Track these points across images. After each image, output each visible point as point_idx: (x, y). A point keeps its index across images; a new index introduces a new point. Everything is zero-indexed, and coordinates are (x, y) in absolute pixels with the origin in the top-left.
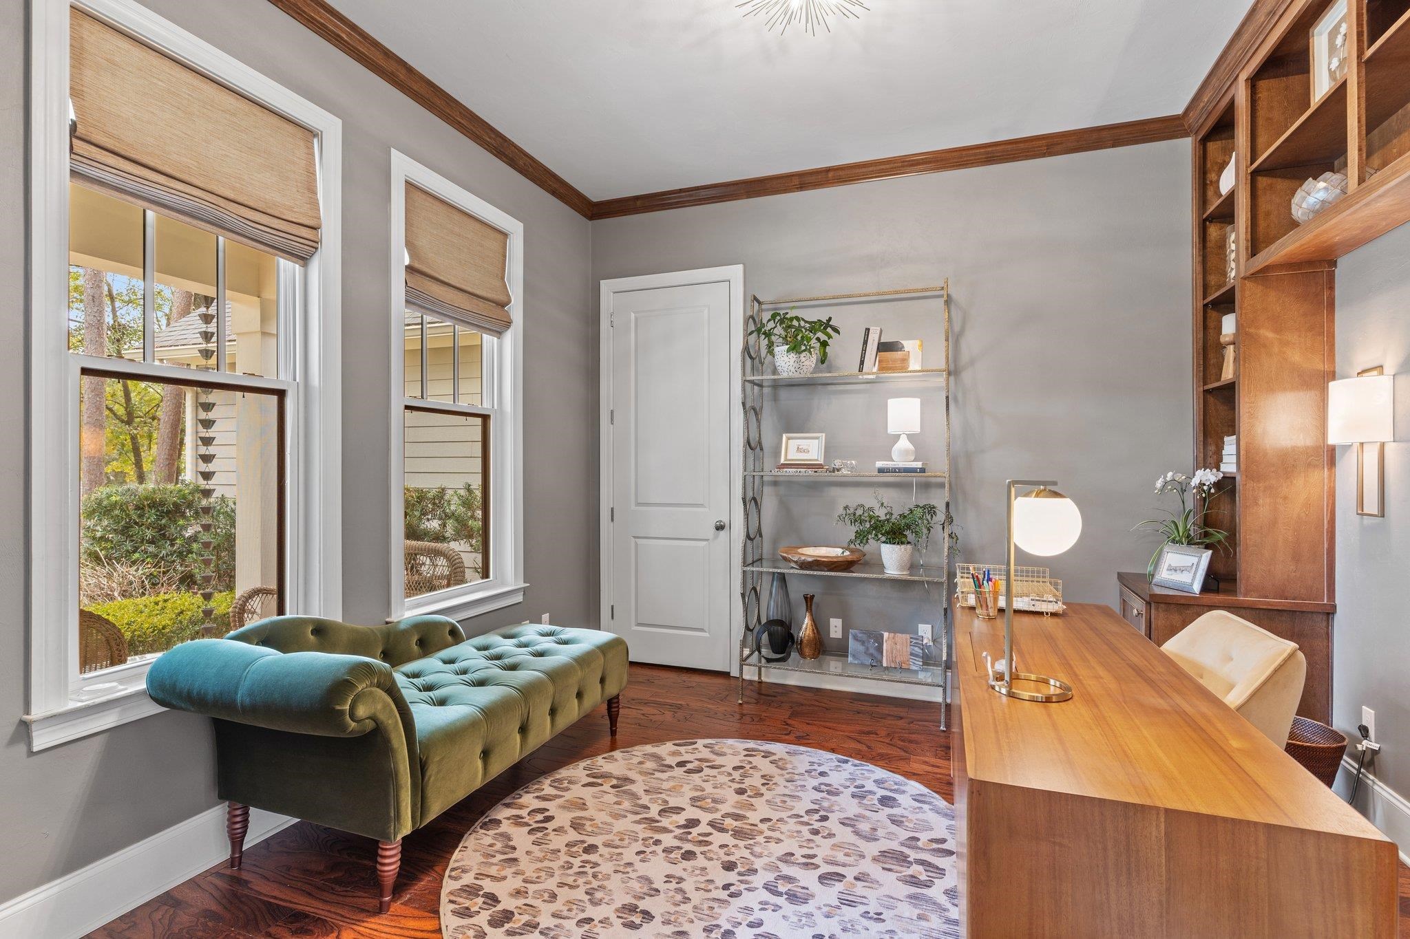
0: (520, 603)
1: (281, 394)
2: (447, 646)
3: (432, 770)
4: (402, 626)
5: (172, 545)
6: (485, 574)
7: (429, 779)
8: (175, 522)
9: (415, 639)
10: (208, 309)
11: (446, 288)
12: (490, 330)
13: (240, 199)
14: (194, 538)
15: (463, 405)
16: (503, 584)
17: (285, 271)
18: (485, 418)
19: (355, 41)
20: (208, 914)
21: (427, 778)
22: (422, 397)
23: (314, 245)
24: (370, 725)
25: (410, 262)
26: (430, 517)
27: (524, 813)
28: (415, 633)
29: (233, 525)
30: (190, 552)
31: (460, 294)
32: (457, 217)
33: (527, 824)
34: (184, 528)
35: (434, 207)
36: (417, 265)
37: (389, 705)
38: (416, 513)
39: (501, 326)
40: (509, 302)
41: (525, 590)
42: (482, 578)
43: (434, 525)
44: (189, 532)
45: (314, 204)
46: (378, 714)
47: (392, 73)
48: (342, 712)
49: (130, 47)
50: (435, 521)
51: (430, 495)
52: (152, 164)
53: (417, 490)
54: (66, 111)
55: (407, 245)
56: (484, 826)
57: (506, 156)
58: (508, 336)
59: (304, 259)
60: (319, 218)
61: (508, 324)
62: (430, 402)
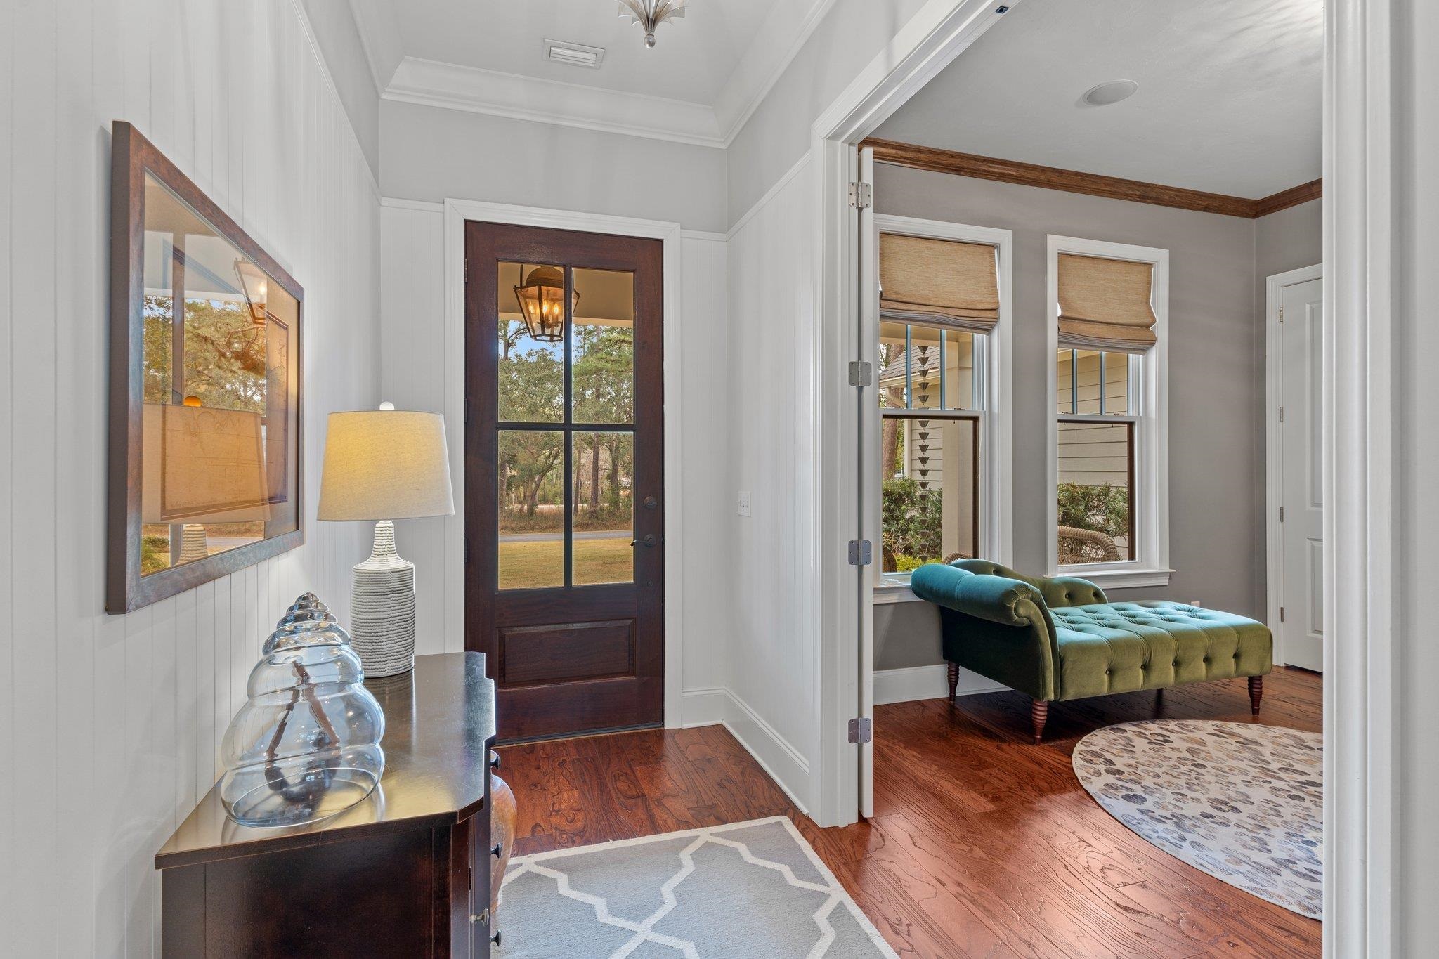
0: (1166, 586)
1: (975, 419)
2: (1090, 603)
3: (1068, 665)
4: (1055, 582)
5: (898, 524)
6: (1132, 556)
7: (1066, 670)
8: (899, 507)
9: (1064, 593)
10: (924, 353)
11: (1093, 325)
12: (1134, 349)
13: (953, 305)
14: (912, 520)
15: (1109, 416)
16: (1148, 567)
17: (977, 340)
18: (1131, 425)
19: (1021, 172)
20: (940, 715)
21: (1064, 670)
22: (1073, 413)
23: (995, 320)
24: (1026, 621)
25: (1062, 313)
26: (1095, 512)
27: (1148, 733)
28: (1065, 588)
29: (940, 513)
30: (910, 530)
31: (1105, 327)
32: (1102, 265)
33: (1148, 739)
34: (905, 512)
35: (1083, 264)
36: (1068, 314)
37: (1038, 613)
38: (1080, 507)
39: (1145, 345)
40: (1154, 321)
41: (1171, 576)
42: (1129, 559)
43: (1099, 519)
44: (907, 516)
45: (995, 294)
46: (1031, 616)
47: (1049, 181)
48: (1010, 608)
49: (903, 241)
50: (1100, 517)
51: (1096, 491)
52: (912, 301)
53: (1081, 487)
54: (878, 287)
55: (1059, 301)
56: (1113, 729)
57: (1149, 198)
58: (1153, 354)
59: (988, 330)
60: (998, 302)
61: (1153, 342)
62: (1082, 413)
